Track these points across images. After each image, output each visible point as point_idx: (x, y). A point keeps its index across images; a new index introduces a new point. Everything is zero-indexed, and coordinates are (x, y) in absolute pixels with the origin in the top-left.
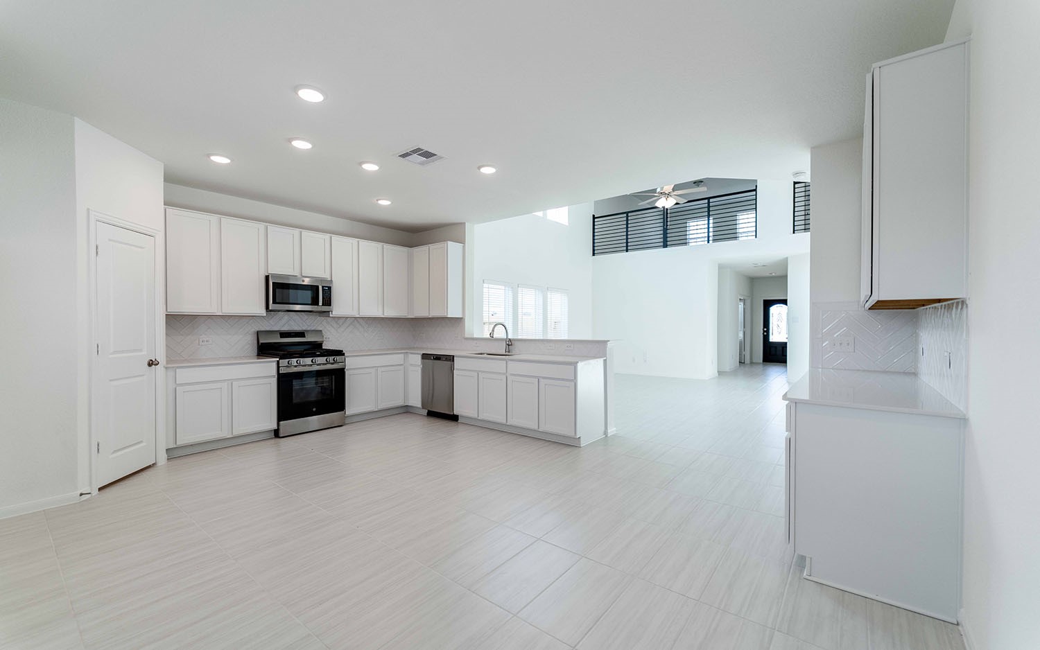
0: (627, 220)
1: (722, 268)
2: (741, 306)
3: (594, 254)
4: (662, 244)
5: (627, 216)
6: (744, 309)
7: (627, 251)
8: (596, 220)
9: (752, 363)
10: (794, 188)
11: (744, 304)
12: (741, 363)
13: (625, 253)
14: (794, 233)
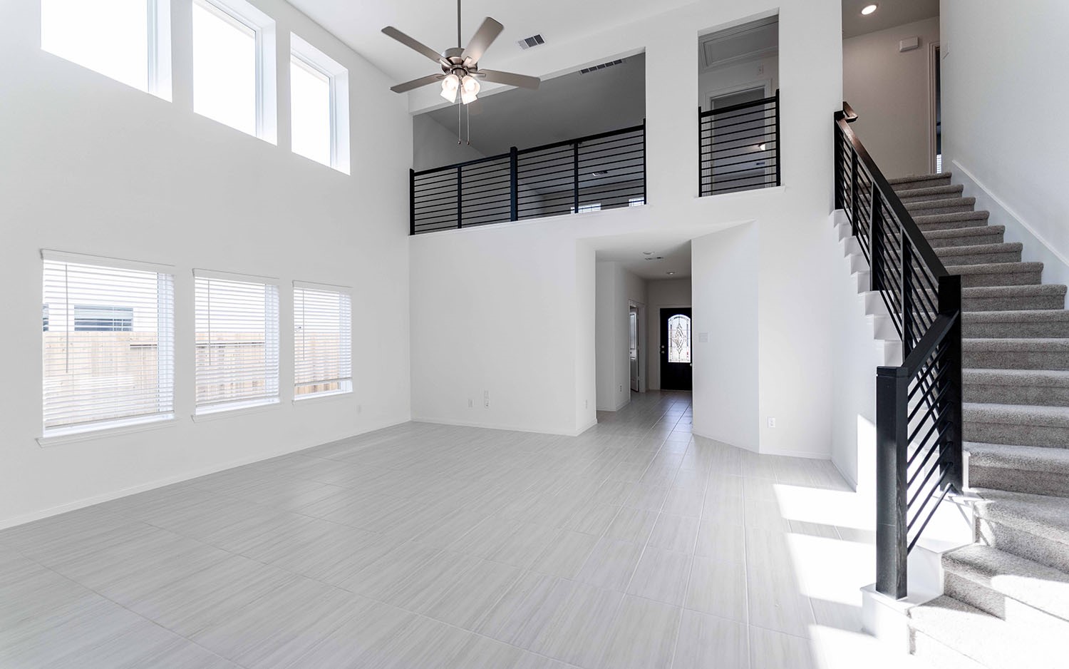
0: (460, 178)
1: (602, 260)
2: (633, 317)
3: (412, 232)
4: (509, 215)
5: (460, 172)
6: (638, 320)
7: (460, 226)
8: (416, 178)
9: (648, 391)
10: (700, 124)
11: (638, 314)
12: (634, 390)
13: (457, 231)
14: (700, 195)
